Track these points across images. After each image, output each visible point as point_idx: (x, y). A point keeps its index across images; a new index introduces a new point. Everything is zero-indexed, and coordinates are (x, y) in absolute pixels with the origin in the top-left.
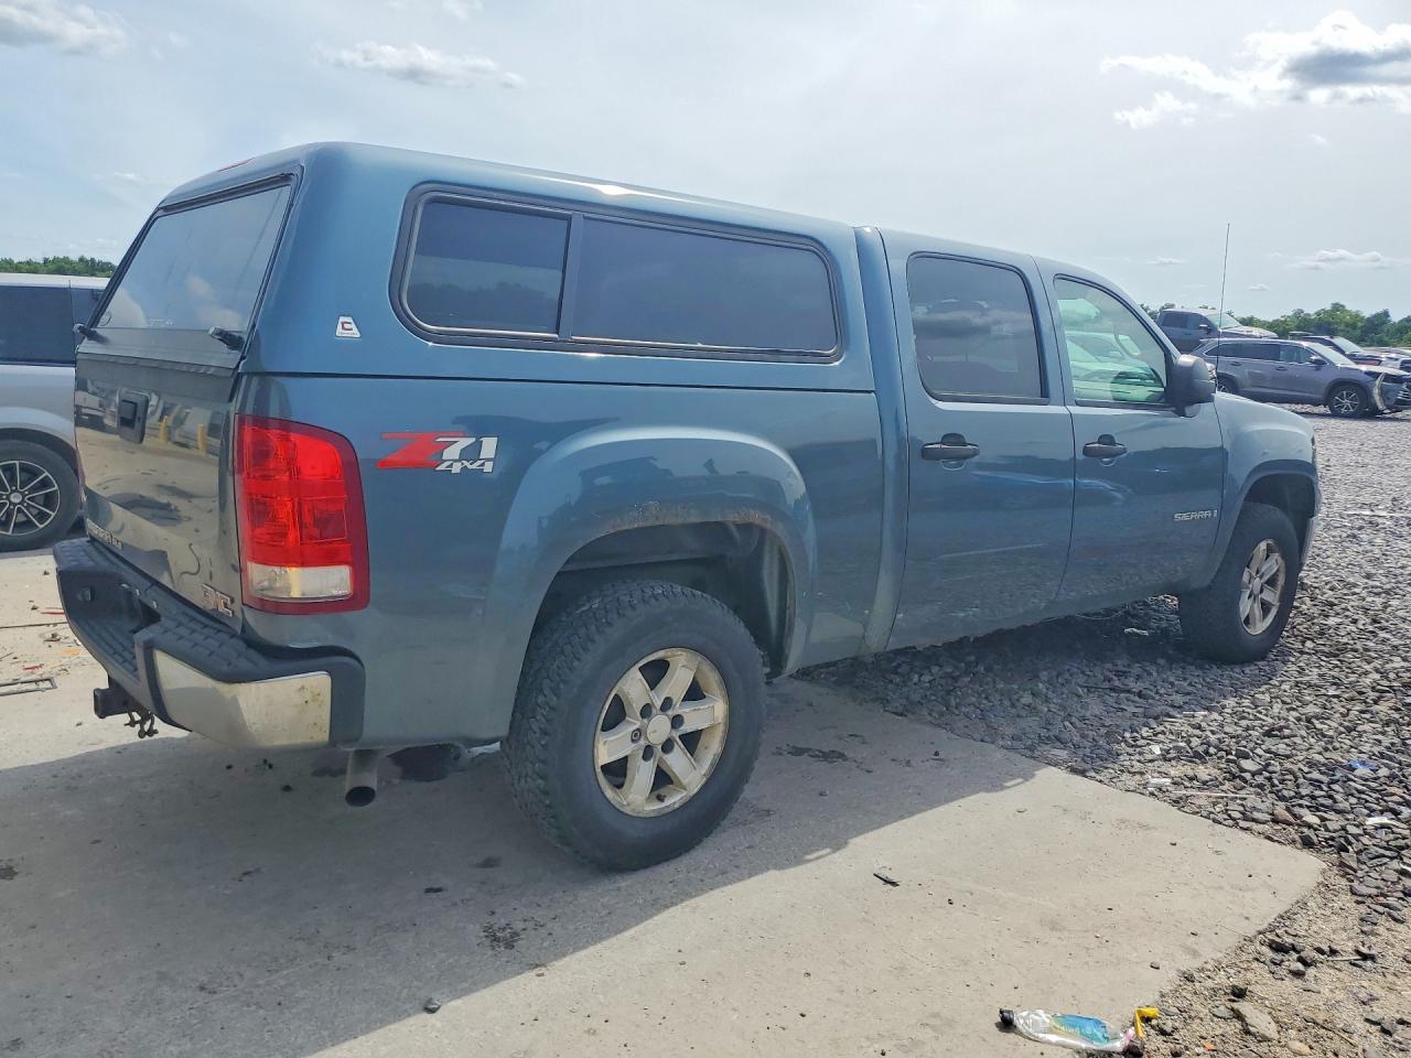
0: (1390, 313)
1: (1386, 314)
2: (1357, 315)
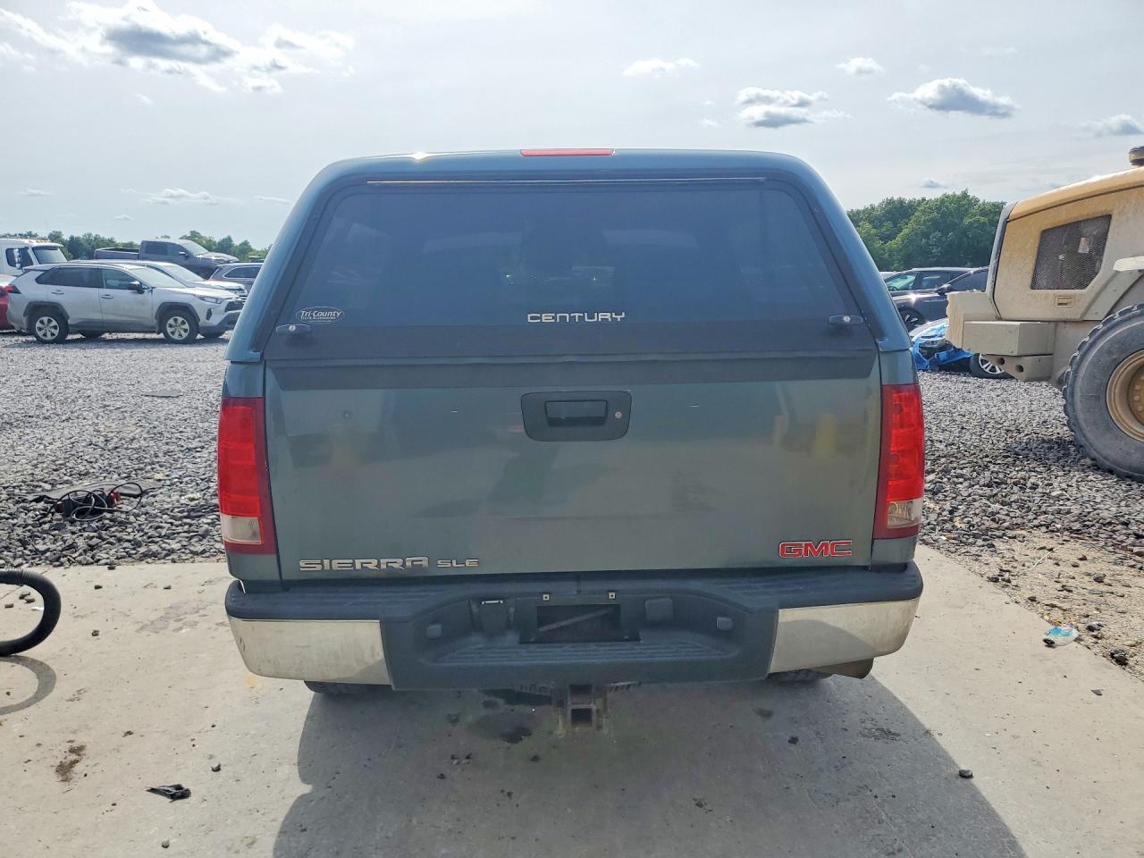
0: (233, 239)
1: (229, 239)
2: (210, 241)
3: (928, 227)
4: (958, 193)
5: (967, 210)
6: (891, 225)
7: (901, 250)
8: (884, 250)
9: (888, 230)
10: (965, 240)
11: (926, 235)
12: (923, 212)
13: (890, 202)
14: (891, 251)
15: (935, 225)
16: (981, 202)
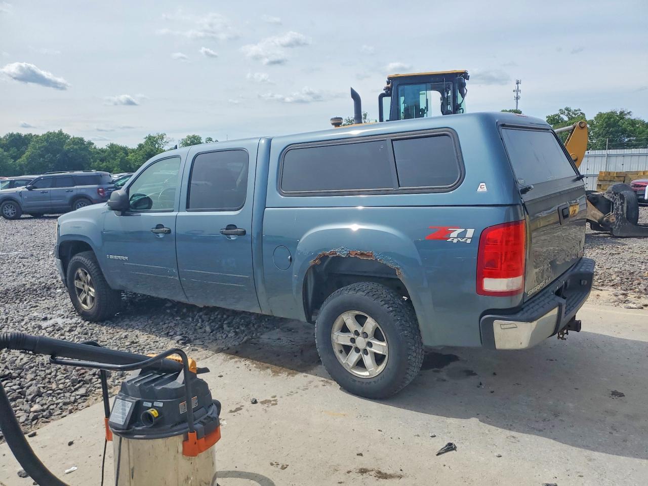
3: (42, 151)
4: (57, 131)
5: (64, 141)
6: (16, 150)
7: (27, 165)
8: (16, 166)
9: (14, 153)
10: (67, 159)
11: (42, 156)
12: (37, 142)
13: (11, 135)
14: (20, 165)
15: (47, 150)
16: (72, 137)
